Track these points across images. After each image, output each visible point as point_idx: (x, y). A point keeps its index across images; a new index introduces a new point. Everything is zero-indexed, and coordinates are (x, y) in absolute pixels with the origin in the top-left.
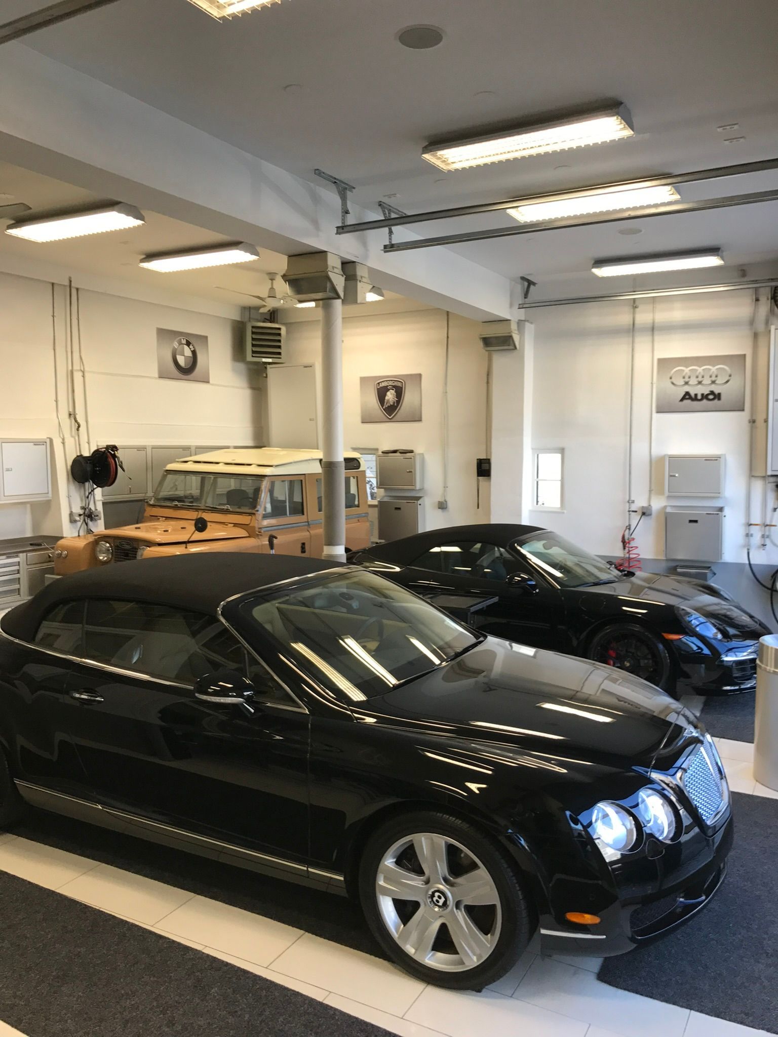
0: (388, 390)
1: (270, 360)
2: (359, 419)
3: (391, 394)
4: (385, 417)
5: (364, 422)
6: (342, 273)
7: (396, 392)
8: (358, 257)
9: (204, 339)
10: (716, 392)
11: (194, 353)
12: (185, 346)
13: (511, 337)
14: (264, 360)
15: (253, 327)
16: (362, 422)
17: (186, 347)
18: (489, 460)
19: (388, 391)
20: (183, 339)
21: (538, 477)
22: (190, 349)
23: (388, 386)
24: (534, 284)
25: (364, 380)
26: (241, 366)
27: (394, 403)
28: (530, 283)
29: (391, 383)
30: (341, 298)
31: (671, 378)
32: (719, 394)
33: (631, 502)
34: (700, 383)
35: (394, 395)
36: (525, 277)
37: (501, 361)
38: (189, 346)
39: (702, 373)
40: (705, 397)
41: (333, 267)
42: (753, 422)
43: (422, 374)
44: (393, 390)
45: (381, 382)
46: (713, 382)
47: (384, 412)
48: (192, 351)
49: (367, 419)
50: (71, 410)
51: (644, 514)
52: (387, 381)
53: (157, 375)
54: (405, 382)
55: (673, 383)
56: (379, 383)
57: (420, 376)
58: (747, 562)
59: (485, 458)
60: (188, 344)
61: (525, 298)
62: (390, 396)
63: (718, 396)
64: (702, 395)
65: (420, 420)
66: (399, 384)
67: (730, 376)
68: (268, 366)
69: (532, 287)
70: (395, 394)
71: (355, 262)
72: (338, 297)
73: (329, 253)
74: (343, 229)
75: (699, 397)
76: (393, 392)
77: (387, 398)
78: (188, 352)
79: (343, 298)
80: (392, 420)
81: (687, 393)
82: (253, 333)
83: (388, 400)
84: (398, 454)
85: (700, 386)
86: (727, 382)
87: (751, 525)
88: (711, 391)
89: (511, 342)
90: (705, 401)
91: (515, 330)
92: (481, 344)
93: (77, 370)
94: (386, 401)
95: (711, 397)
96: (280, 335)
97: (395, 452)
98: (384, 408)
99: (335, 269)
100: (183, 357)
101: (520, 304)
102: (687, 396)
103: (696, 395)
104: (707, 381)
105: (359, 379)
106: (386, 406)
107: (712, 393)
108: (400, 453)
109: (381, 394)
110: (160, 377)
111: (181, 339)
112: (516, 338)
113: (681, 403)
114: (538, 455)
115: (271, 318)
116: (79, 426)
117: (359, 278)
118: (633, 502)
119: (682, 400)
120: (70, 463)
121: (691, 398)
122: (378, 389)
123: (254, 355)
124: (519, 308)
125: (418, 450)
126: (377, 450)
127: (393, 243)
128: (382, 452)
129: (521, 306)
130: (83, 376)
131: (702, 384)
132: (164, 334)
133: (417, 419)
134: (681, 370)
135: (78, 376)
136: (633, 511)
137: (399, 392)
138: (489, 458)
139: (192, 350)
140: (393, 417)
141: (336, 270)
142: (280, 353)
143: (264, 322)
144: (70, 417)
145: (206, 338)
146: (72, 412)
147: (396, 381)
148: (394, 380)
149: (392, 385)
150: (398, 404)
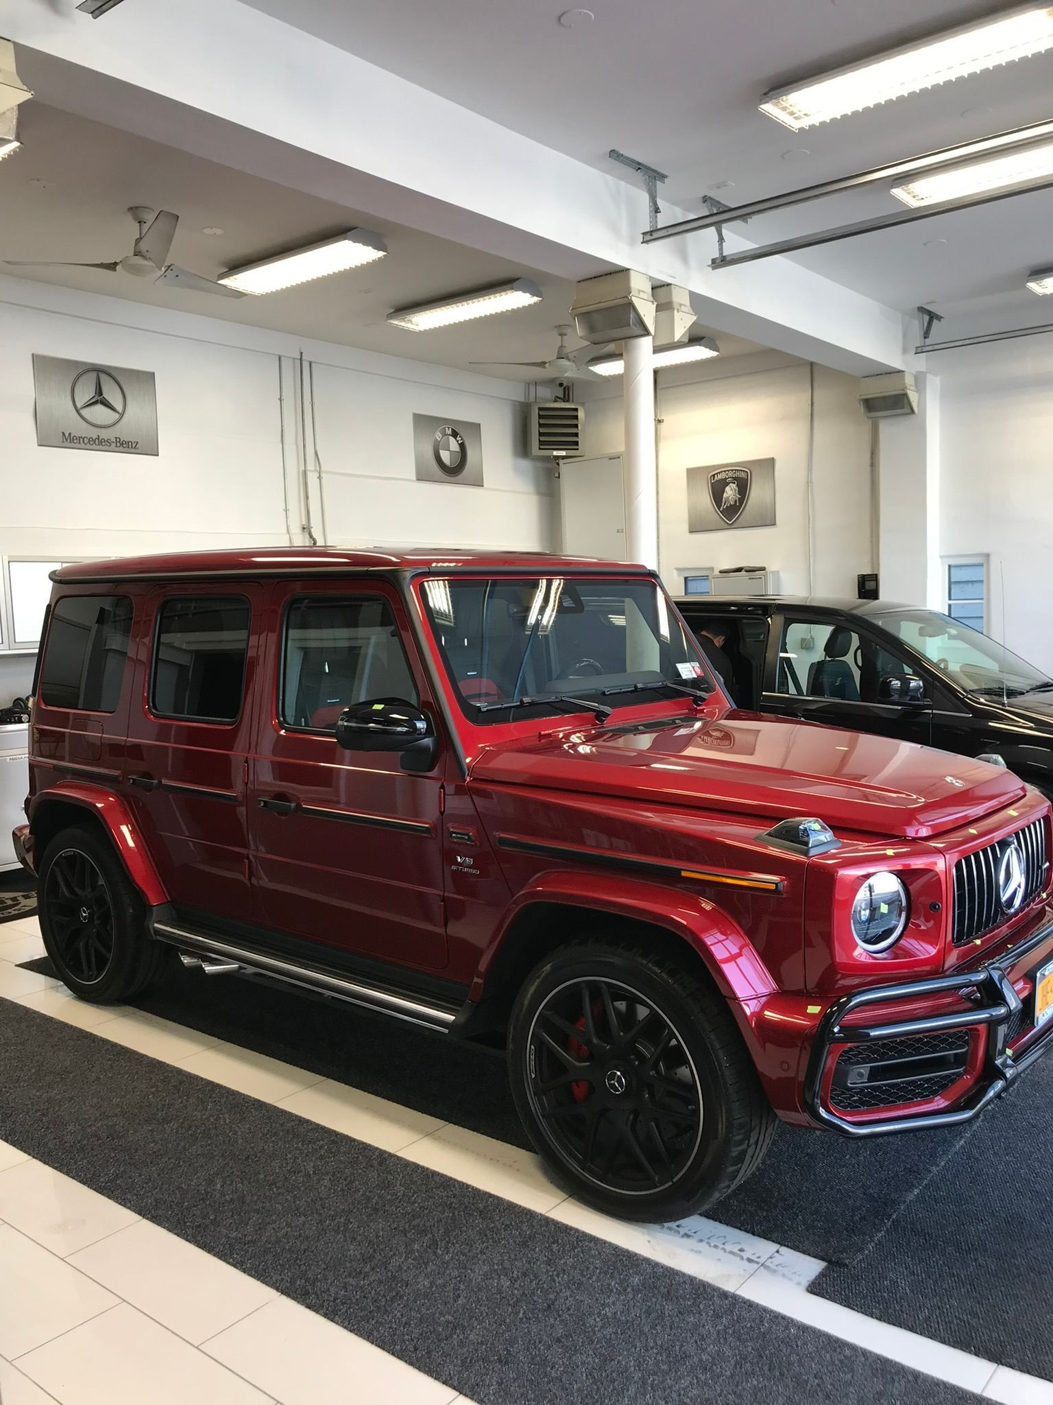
0: (727, 484)
1: (563, 453)
2: (686, 527)
3: (732, 490)
4: (723, 523)
5: (693, 530)
6: (652, 299)
7: (738, 486)
8: (675, 278)
9: (476, 428)
11: (462, 446)
12: (450, 437)
13: (906, 395)
14: (555, 453)
15: (540, 409)
16: (690, 532)
17: (451, 439)
18: (876, 575)
20: (449, 428)
21: (949, 598)
22: (458, 441)
23: (726, 479)
24: (939, 318)
25: (692, 473)
26: (525, 464)
27: (736, 501)
28: (933, 316)
29: (730, 474)
30: (651, 335)
35: (735, 490)
36: (924, 306)
37: (890, 430)
38: (455, 438)
41: (639, 291)
43: (775, 458)
44: (734, 483)
45: (717, 474)
47: (721, 515)
48: (459, 444)
49: (697, 527)
50: (305, 522)
52: (725, 471)
53: (415, 479)
54: (751, 471)
56: (714, 476)
57: (771, 462)
59: (870, 573)
60: (455, 434)
61: (925, 338)
62: (730, 492)
65: (774, 524)
66: (743, 475)
68: (561, 462)
69: (935, 321)
70: (737, 489)
71: (671, 284)
72: (647, 333)
73: (632, 272)
74: (651, 235)
76: (734, 486)
77: (725, 495)
78: (454, 445)
79: (653, 333)
80: (732, 527)
82: (540, 417)
84: (743, 573)
89: (906, 401)
91: (911, 385)
92: (862, 409)
93: (310, 471)
94: (724, 500)
96: (576, 417)
97: (739, 570)
98: (721, 509)
99: (641, 293)
100: (449, 452)
101: (917, 348)
105: (686, 470)
106: (723, 507)
108: (746, 571)
109: (717, 491)
110: (419, 479)
111: (445, 428)
112: (913, 397)
114: (949, 567)
115: (565, 397)
116: (314, 543)
117: (676, 306)
122: (712, 484)
123: (541, 447)
124: (916, 353)
125: (771, 566)
126: (712, 569)
127: (724, 255)
128: (721, 572)
129: (919, 350)
130: (320, 477)
132: (423, 422)
133: (768, 523)
135: (312, 478)
137: (743, 486)
138: (875, 573)
139: (460, 442)
140: (733, 523)
141: (642, 295)
142: (577, 443)
143: (555, 401)
144: (304, 528)
145: (478, 426)
146: (306, 526)
147: (738, 470)
148: (735, 470)
149: (733, 477)
150: (741, 503)
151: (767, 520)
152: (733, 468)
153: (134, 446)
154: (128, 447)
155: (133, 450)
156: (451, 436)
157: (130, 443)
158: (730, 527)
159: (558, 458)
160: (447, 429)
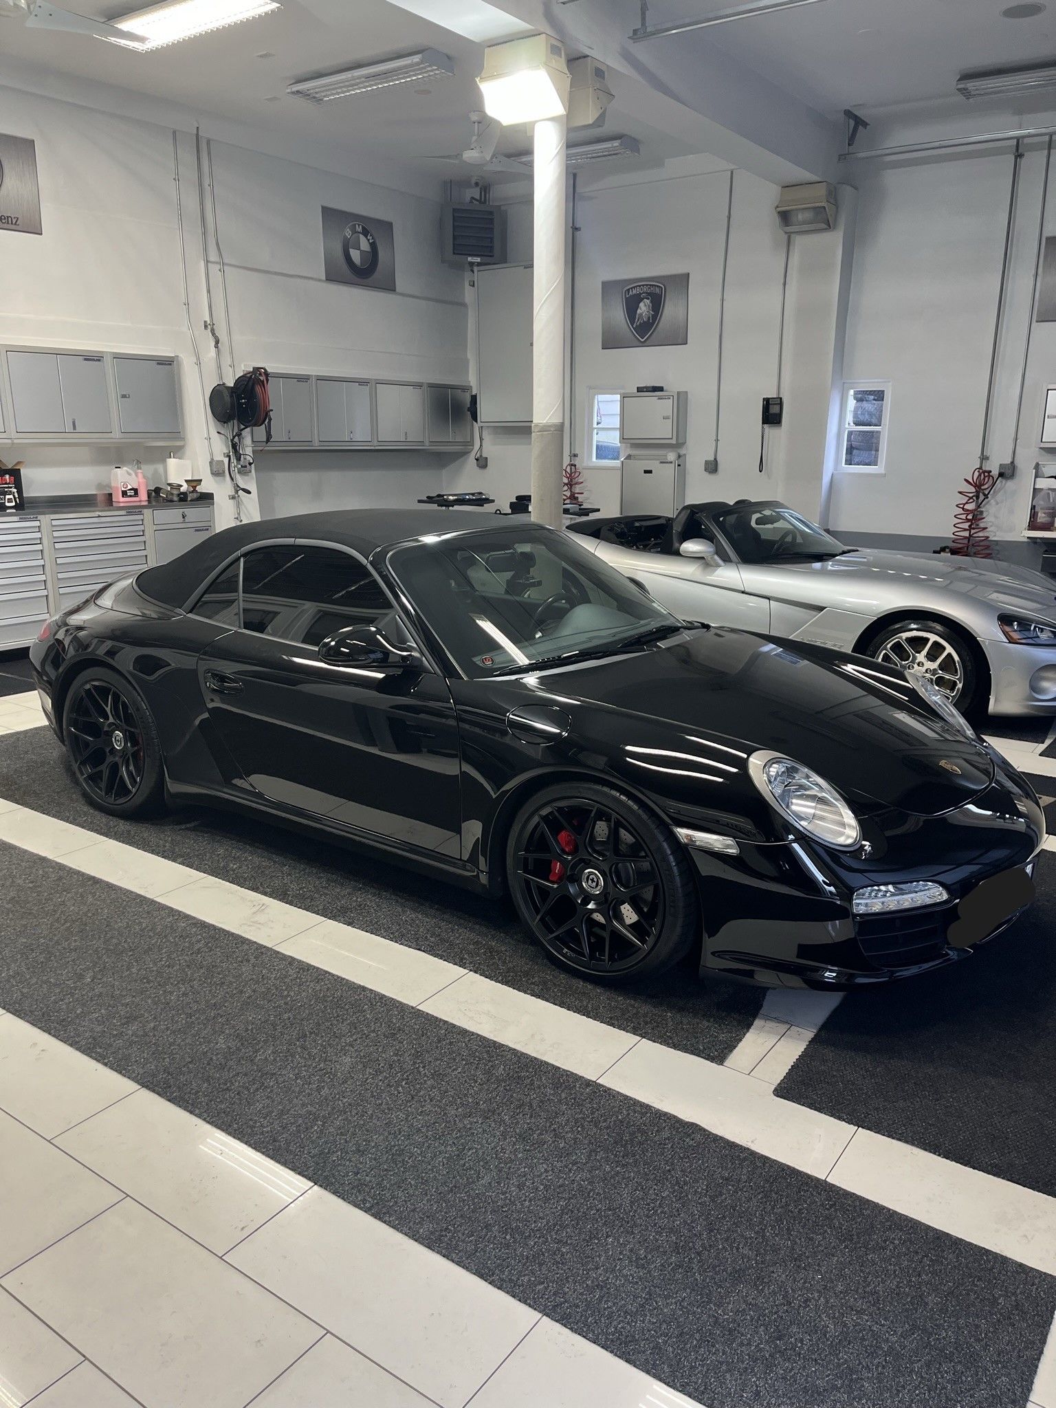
0: (643, 299)
1: (479, 260)
2: (599, 343)
3: (645, 305)
4: (636, 340)
5: (605, 346)
7: (651, 302)
8: (592, 47)
9: (388, 226)
12: (361, 235)
13: (823, 209)
14: (470, 259)
15: (455, 211)
16: (603, 348)
17: (362, 237)
18: (781, 400)
19: (641, 301)
20: (359, 225)
21: (850, 424)
22: (369, 240)
23: (640, 294)
24: (865, 124)
25: (607, 286)
27: (649, 318)
28: (859, 122)
29: (645, 289)
33: (984, 458)
35: (649, 306)
36: (851, 111)
38: (366, 237)
43: (690, 273)
44: (648, 299)
45: (632, 288)
47: (634, 331)
48: (371, 244)
49: (609, 343)
50: (208, 320)
51: (1001, 474)
52: (640, 286)
53: (324, 278)
54: (665, 287)
56: (628, 290)
57: (685, 277)
59: (775, 397)
60: (365, 233)
61: (848, 146)
62: (644, 308)
65: (684, 343)
66: (658, 290)
68: (476, 269)
69: (861, 128)
70: (651, 304)
71: (587, 56)
76: (648, 302)
77: (639, 311)
78: (364, 244)
80: (646, 344)
82: (455, 218)
89: (823, 216)
91: (830, 198)
92: (777, 220)
93: (212, 263)
94: (637, 316)
96: (491, 221)
98: (634, 326)
100: (358, 252)
101: (840, 155)
105: (601, 283)
106: (637, 323)
109: (631, 306)
110: (329, 279)
111: (355, 225)
115: (481, 199)
116: (217, 342)
118: (988, 458)
120: (208, 395)
122: (627, 300)
123: (455, 252)
129: (841, 158)
130: (221, 271)
132: (332, 217)
133: (679, 341)
137: (657, 303)
138: (780, 397)
139: (371, 241)
140: (646, 340)
142: (492, 249)
143: (471, 202)
144: (206, 327)
145: (390, 225)
146: (209, 322)
147: (653, 285)
148: (650, 285)
149: (647, 293)
150: (654, 320)
151: (679, 338)
152: (649, 283)
153: (14, 222)
154: (8, 223)
155: (13, 227)
156: (361, 233)
157: (10, 219)
158: (643, 344)
159: (472, 264)
160: (357, 226)
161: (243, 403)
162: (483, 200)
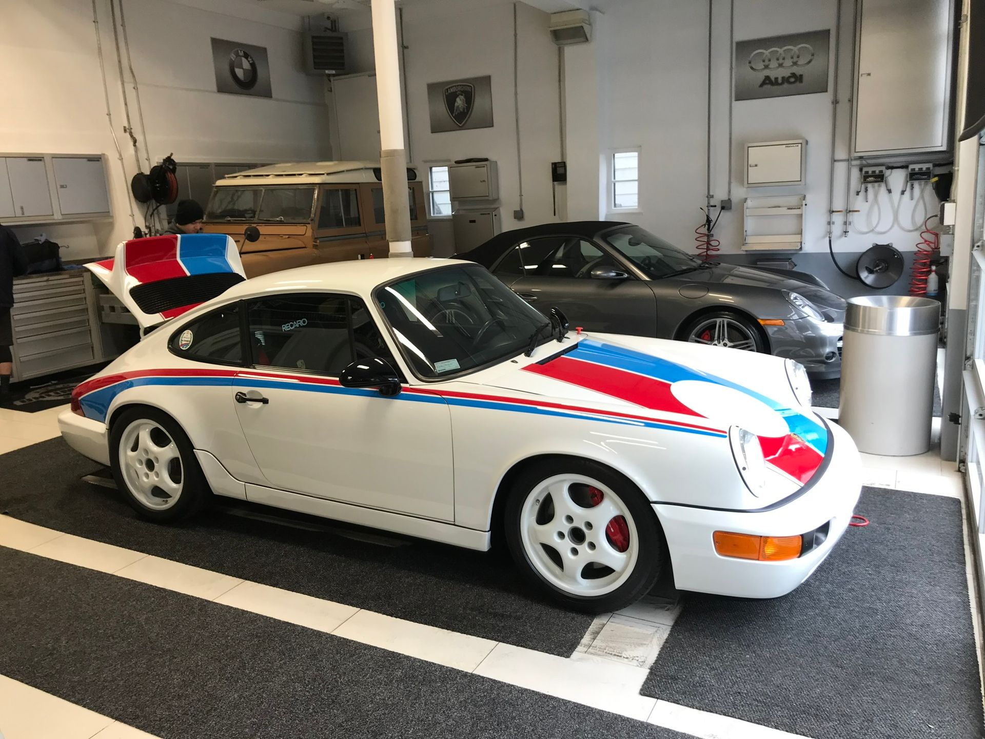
0: (458, 96)
1: (334, 72)
2: (429, 128)
3: (461, 100)
5: (434, 131)
7: (465, 97)
9: (264, 51)
10: (798, 73)
13: (582, 28)
14: (327, 72)
15: (313, 37)
17: (243, 59)
18: (564, 163)
19: (457, 97)
20: (241, 51)
21: (614, 179)
22: (249, 61)
23: (456, 92)
25: (431, 87)
27: (464, 108)
29: (459, 88)
31: (750, 63)
32: (801, 76)
33: (710, 197)
34: (781, 65)
35: (463, 100)
37: (572, 53)
38: (247, 59)
39: (783, 55)
40: (786, 80)
42: (835, 102)
43: (490, 75)
44: (462, 95)
45: (449, 88)
46: (795, 64)
47: (454, 119)
48: (251, 64)
49: (437, 128)
50: (126, 125)
51: (723, 208)
52: (455, 86)
53: (216, 91)
54: (474, 87)
55: (752, 68)
56: (447, 89)
57: (488, 79)
58: (829, 251)
59: (560, 161)
60: (246, 56)
62: (460, 102)
63: (798, 78)
64: (783, 78)
65: (491, 126)
66: (469, 89)
67: (813, 55)
68: (332, 79)
70: (465, 99)
75: (780, 81)
76: (462, 97)
77: (456, 104)
78: (246, 64)
81: (767, 78)
82: (314, 43)
83: (458, 107)
84: (471, 163)
85: (780, 69)
86: (810, 62)
87: (833, 212)
88: (791, 74)
89: (582, 32)
90: (786, 85)
91: (586, 20)
92: (551, 38)
94: (455, 108)
95: (792, 80)
97: (468, 161)
98: (454, 115)
100: (242, 70)
102: (767, 81)
103: (776, 79)
104: (788, 63)
105: (426, 85)
106: (456, 113)
107: (793, 75)
108: (474, 161)
109: (450, 101)
110: (220, 91)
111: (238, 51)
112: (587, 28)
113: (761, 88)
114: (614, 155)
115: (332, 28)
116: (135, 142)
118: (712, 197)
119: (761, 85)
120: (130, 182)
121: (772, 83)
122: (447, 97)
123: (316, 67)
125: (492, 158)
126: (450, 160)
128: (456, 163)
130: (135, 88)
131: (784, 67)
132: (220, 45)
133: (488, 125)
134: (761, 52)
136: (712, 206)
137: (469, 99)
138: (564, 161)
139: (251, 62)
140: (463, 125)
142: (343, 64)
143: (325, 31)
144: (125, 131)
145: (265, 50)
146: (127, 127)
147: (465, 85)
148: (463, 85)
149: (461, 91)
150: (468, 111)
151: (488, 123)
152: (462, 84)
156: (244, 57)
158: (461, 128)
159: (329, 75)
160: (239, 51)
161: (158, 187)
162: (334, 28)
